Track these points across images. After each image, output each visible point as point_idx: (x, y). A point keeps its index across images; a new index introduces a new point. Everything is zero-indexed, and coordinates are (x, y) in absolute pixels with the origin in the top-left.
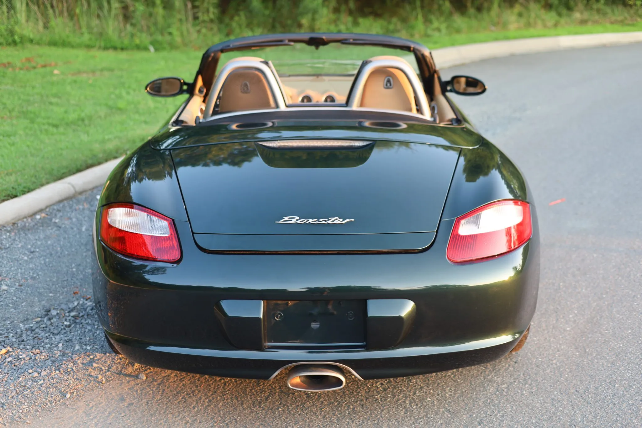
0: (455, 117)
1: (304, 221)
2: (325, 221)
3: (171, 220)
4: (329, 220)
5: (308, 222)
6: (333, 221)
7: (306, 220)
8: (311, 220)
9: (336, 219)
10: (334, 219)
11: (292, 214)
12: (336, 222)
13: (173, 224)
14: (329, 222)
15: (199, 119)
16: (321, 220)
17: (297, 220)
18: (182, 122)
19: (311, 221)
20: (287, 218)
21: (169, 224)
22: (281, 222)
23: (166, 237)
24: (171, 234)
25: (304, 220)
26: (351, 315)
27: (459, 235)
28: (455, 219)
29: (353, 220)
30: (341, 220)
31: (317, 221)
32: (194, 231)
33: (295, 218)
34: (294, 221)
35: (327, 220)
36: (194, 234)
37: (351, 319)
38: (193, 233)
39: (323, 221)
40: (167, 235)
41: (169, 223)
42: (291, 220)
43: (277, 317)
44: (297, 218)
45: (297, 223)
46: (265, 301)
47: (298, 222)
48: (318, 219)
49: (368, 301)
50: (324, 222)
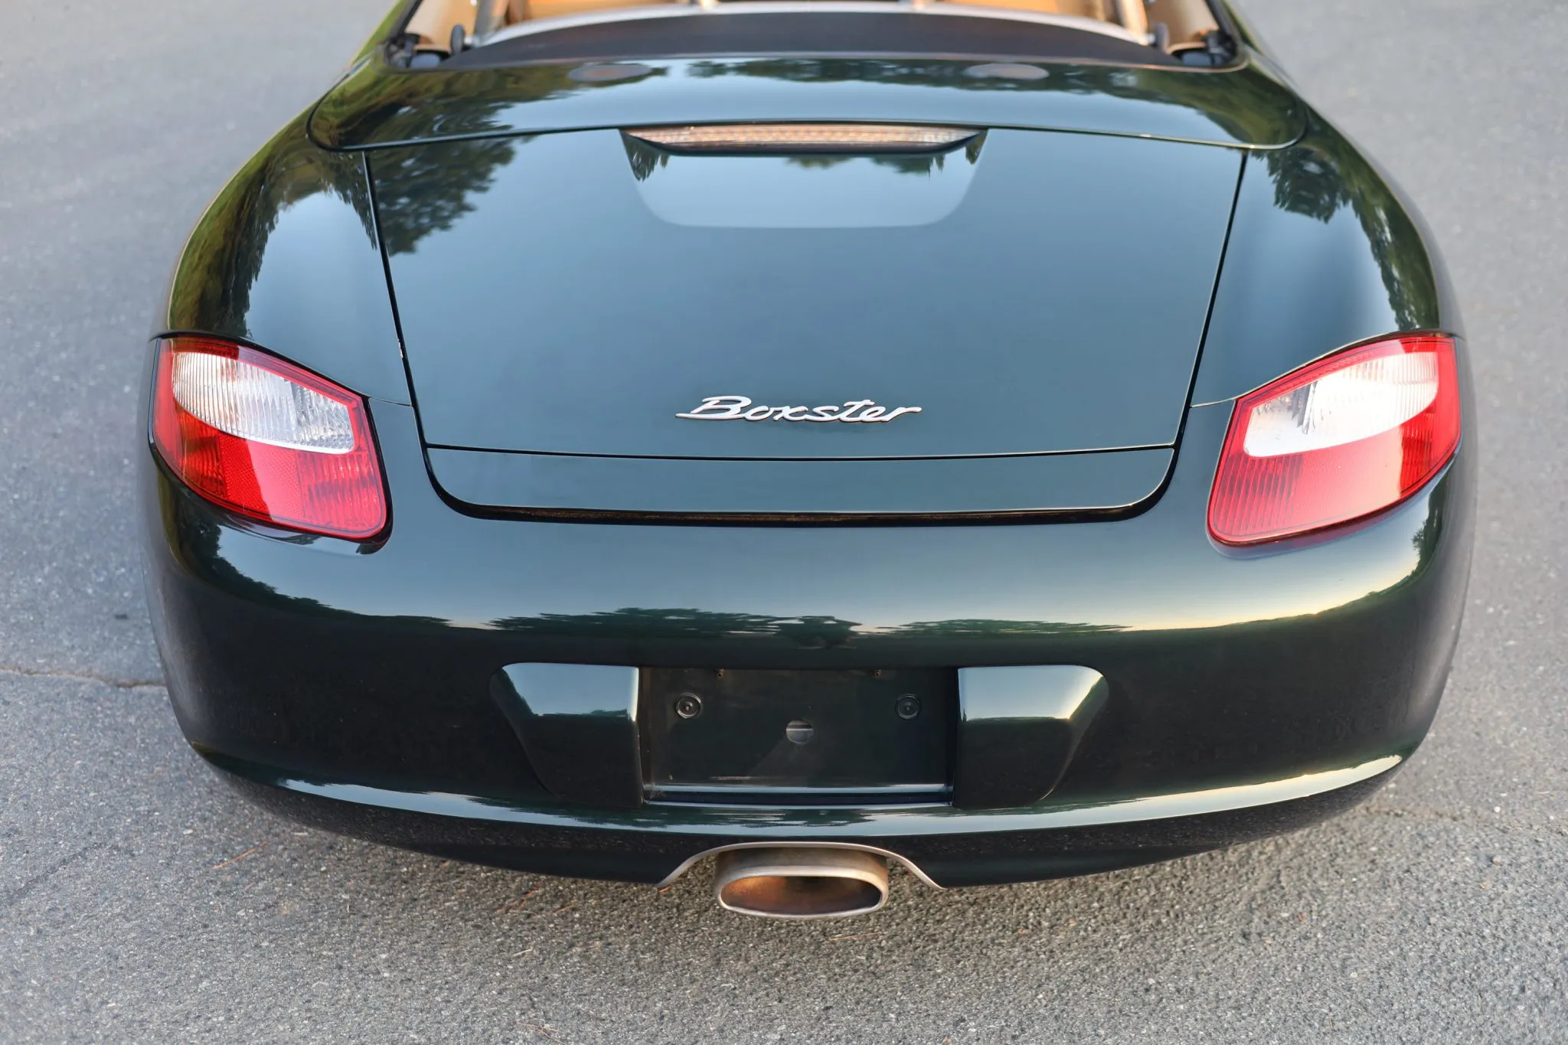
0: (1214, 26)
1: (767, 412)
2: (832, 412)
3: (359, 399)
4: (843, 409)
5: (777, 417)
6: (857, 413)
7: (772, 410)
8: (788, 407)
9: (867, 407)
10: (858, 405)
11: (728, 387)
12: (864, 416)
13: (365, 412)
14: (843, 416)
15: (463, 34)
16: (817, 410)
17: (744, 409)
18: (416, 38)
19: (787, 412)
20: (712, 402)
21: (353, 411)
22: (694, 414)
23: (344, 456)
24: (358, 448)
25: (765, 408)
26: (909, 704)
27: (1247, 457)
28: (1232, 401)
29: (918, 409)
30: (882, 409)
31: (805, 412)
32: (428, 440)
33: (739, 402)
34: (734, 412)
35: (836, 409)
36: (429, 450)
37: (907, 717)
38: (425, 446)
39: (824, 413)
40: (345, 451)
41: (354, 409)
42: (728, 410)
43: (684, 710)
44: (746, 401)
45: (744, 418)
46: (647, 671)
47: (748, 415)
48: (810, 405)
49: (959, 670)
50: (828, 417)
